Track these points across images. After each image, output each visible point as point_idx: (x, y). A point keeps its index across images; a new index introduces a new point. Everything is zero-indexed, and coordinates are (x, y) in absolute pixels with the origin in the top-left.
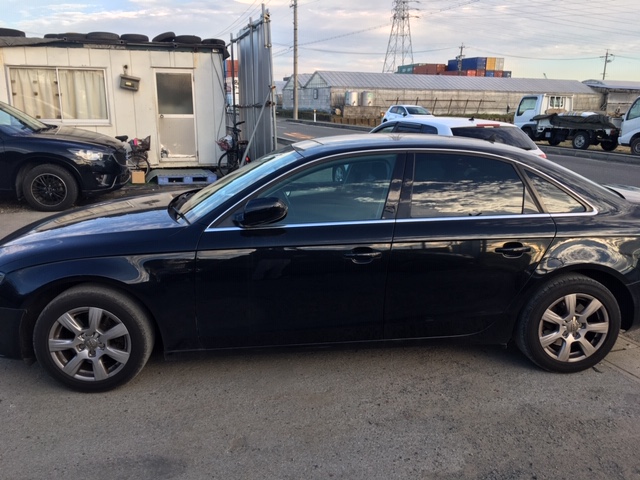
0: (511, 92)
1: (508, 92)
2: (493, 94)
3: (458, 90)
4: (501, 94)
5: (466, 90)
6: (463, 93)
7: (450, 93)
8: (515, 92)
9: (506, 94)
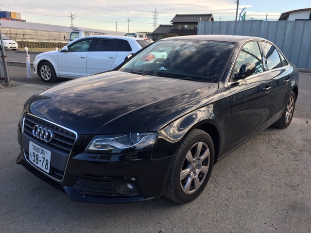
0: (38, 30)
1: (37, 30)
2: (29, 31)
3: (10, 28)
4: (33, 31)
5: (14, 28)
6: (12, 30)
7: (5, 29)
8: (40, 31)
9: (35, 31)
